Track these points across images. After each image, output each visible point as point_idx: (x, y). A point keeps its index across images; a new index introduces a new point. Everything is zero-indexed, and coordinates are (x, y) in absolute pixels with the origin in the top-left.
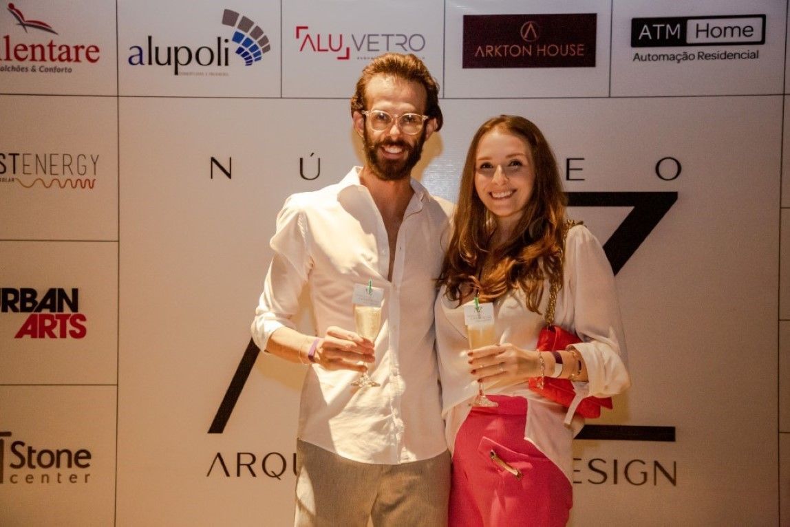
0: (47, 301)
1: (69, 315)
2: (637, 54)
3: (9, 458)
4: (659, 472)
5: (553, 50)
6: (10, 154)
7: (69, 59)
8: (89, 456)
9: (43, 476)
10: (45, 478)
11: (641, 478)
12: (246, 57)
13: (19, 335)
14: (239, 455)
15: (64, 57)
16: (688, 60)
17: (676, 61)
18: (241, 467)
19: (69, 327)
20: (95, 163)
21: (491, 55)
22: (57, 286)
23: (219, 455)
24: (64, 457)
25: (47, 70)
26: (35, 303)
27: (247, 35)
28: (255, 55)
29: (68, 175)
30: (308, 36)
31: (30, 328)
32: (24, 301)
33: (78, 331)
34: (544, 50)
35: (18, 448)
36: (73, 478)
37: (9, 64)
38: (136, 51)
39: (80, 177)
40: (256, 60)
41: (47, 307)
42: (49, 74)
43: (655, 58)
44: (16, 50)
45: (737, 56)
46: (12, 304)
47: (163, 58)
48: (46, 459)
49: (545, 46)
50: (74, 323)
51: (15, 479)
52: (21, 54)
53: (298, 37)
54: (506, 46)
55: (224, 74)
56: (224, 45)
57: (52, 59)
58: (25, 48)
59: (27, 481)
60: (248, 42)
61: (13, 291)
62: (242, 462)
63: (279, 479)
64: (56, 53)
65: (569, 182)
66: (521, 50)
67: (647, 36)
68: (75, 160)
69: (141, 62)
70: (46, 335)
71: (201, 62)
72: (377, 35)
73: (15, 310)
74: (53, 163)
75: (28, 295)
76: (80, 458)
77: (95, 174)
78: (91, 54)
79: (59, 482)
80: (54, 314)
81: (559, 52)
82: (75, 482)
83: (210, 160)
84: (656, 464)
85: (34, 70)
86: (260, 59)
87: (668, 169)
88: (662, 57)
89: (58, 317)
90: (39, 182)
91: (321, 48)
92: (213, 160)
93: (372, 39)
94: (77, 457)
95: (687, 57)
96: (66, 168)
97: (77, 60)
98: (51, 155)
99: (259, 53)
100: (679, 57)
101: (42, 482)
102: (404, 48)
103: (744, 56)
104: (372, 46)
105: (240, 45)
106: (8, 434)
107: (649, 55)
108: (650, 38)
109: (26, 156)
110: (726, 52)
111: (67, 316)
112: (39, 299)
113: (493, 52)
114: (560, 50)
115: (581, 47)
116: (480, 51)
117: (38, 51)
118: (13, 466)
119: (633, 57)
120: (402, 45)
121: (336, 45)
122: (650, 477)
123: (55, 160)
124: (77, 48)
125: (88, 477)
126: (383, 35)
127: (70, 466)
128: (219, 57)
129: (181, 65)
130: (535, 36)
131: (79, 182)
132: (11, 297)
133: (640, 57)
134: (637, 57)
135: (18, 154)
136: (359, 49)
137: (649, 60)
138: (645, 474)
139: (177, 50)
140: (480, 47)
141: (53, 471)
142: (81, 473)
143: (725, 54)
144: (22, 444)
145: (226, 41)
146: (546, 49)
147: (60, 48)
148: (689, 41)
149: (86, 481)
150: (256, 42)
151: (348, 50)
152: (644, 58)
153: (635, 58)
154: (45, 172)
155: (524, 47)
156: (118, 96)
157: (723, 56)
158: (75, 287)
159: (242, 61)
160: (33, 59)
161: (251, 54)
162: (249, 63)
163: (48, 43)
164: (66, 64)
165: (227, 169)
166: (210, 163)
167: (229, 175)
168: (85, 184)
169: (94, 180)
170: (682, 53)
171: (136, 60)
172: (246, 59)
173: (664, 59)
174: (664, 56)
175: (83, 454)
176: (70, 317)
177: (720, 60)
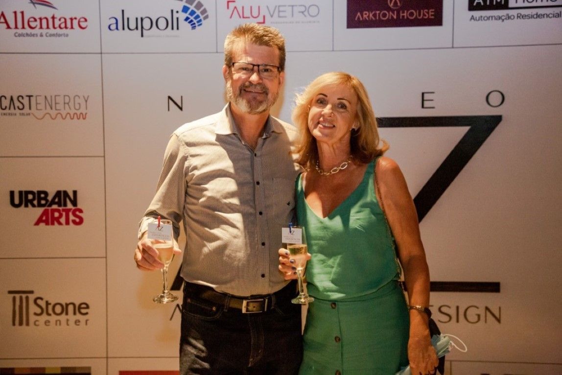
0: (55, 199)
1: (71, 209)
2: (473, 16)
3: (33, 309)
4: (488, 314)
5: (412, 14)
6: (27, 96)
7: (66, 27)
8: (88, 307)
9: (56, 321)
10: (58, 322)
11: (476, 318)
12: (192, 23)
13: (37, 223)
15: (63, 25)
16: (510, 20)
17: (501, 20)
19: (72, 217)
20: (86, 101)
21: (367, 19)
22: (62, 188)
23: (178, 306)
24: (71, 308)
25: (51, 35)
26: (47, 201)
27: (192, 8)
28: (198, 22)
29: (67, 110)
30: (235, 8)
31: (44, 218)
32: (40, 199)
33: (77, 220)
34: (405, 14)
35: (39, 302)
36: (77, 322)
37: (24, 31)
38: (114, 21)
39: (76, 111)
40: (199, 25)
41: (56, 203)
42: (53, 38)
43: (486, 18)
44: (29, 21)
45: (545, 16)
46: (31, 201)
47: (133, 25)
48: (58, 309)
49: (406, 11)
50: (75, 215)
51: (37, 323)
52: (33, 24)
53: (228, 8)
54: (378, 12)
55: (176, 36)
56: (175, 15)
57: (54, 28)
58: (35, 20)
59: (46, 325)
60: (193, 13)
61: (32, 193)
64: (57, 23)
65: (423, 109)
66: (389, 15)
67: (480, 3)
68: (72, 100)
69: (117, 28)
70: (56, 223)
71: (159, 27)
72: (285, 6)
73: (34, 206)
74: (57, 102)
75: (43, 196)
76: (82, 308)
77: (86, 109)
78: (81, 23)
79: (68, 325)
80: (61, 208)
81: (416, 16)
82: (79, 325)
83: (167, 98)
84: (487, 309)
85: (41, 35)
86: (201, 24)
89: (63, 210)
90: (48, 115)
91: (245, 16)
92: (169, 98)
93: (281, 9)
94: (80, 308)
95: (509, 17)
96: (66, 105)
97: (72, 28)
98: (55, 96)
99: (200, 21)
100: (503, 18)
101: (56, 325)
102: (304, 15)
103: (551, 16)
104: (281, 14)
105: (187, 15)
106: (32, 292)
107: (481, 17)
108: (482, 4)
109: (38, 98)
110: (537, 13)
111: (70, 210)
112: (50, 198)
113: (369, 16)
114: (416, 14)
115: (432, 12)
116: (359, 16)
117: (44, 22)
118: (36, 314)
119: (470, 18)
120: (303, 12)
121: (255, 13)
122: (482, 318)
123: (59, 99)
124: (72, 19)
125: (88, 322)
126: (289, 6)
127: (75, 313)
128: (172, 23)
129: (146, 30)
130: (399, 4)
131: (75, 115)
132: (30, 197)
133: (475, 17)
134: (472, 18)
135: (32, 96)
136: (272, 16)
137: (481, 20)
138: (479, 316)
139: (142, 20)
140: (359, 14)
141: (63, 317)
142: (82, 318)
143: (537, 14)
144: (41, 299)
145: (177, 12)
146: (407, 13)
147: (60, 20)
148: (510, 5)
149: (86, 324)
150: (198, 12)
151: (264, 17)
152: (477, 19)
153: (471, 19)
154: (51, 108)
155: (390, 13)
156: (101, 53)
157: (535, 16)
158: (75, 189)
159: (189, 26)
160: (41, 28)
161: (195, 21)
162: (194, 27)
163: (52, 16)
164: (64, 31)
165: (180, 104)
166: (167, 100)
167: (181, 109)
168: (80, 116)
169: (86, 114)
170: (505, 15)
171: (113, 27)
172: (192, 25)
173: (492, 19)
174: (492, 17)
175: (83, 306)
176: (72, 210)
177: (533, 19)
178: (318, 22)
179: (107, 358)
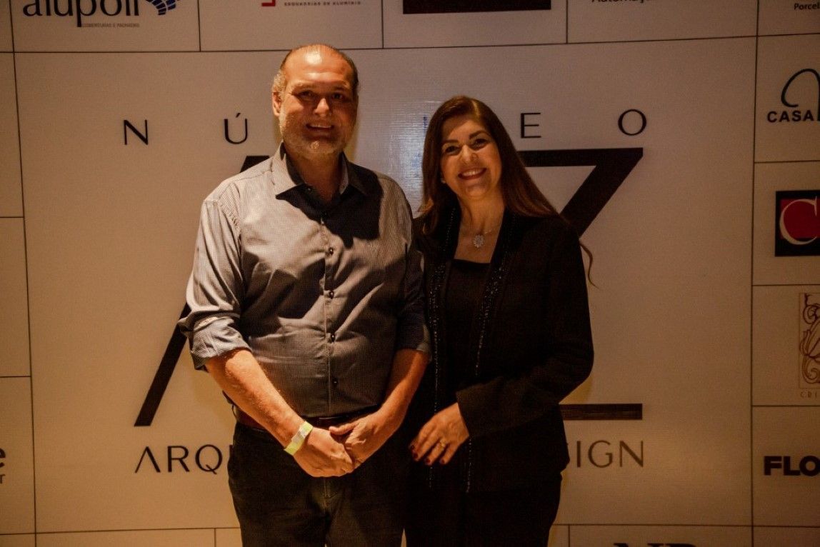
4: (625, 452)
8: (3, 454)
11: (606, 461)
12: (158, 5)
14: (170, 448)
18: (173, 462)
23: (147, 450)
28: (169, 2)
40: (170, 8)
47: (63, 7)
55: (135, 25)
62: (173, 456)
63: (215, 473)
65: (523, 139)
69: (38, 12)
83: (123, 123)
84: (623, 444)
86: (174, 7)
87: (632, 123)
92: (126, 123)
122: (616, 459)
125: (4, 479)
128: (128, 5)
137: (609, 1)
138: (610, 456)
149: (1, 482)
156: (14, 52)
159: (154, 9)
161: (164, 1)
162: (162, 12)
165: (143, 133)
166: (123, 127)
167: (145, 140)
171: (32, 10)
172: (158, 7)
178: (359, 3)
179: (36, 533)
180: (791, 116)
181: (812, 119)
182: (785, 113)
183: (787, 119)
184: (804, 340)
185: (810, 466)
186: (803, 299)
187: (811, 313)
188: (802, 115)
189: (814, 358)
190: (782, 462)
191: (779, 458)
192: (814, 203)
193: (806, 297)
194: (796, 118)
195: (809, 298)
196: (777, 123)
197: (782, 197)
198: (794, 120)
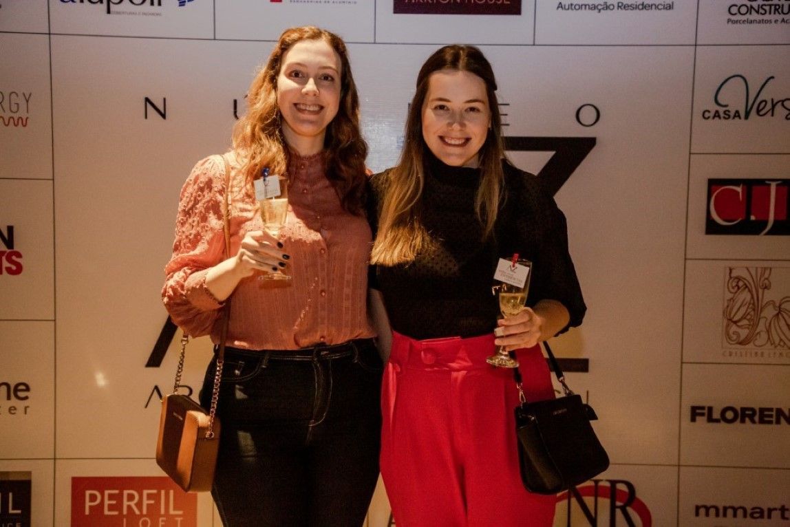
1: (5, 252)
2: (561, 3)
8: (28, 389)
16: (608, 11)
17: (596, 11)
19: (5, 264)
20: (27, 101)
21: (421, 2)
23: (156, 388)
24: (3, 390)
33: (14, 268)
36: (12, 410)
39: (12, 115)
40: (190, 1)
43: (577, 7)
45: (654, 7)
50: (9, 260)
55: (157, 14)
68: (7, 98)
69: (72, 0)
71: (133, 1)
76: (19, 390)
77: (28, 112)
82: (14, 413)
83: (144, 101)
87: (588, 115)
88: (583, 7)
92: (147, 100)
94: (16, 390)
95: (607, 7)
100: (600, 7)
103: (660, 7)
107: (572, 5)
110: (643, 3)
111: (2, 253)
119: (557, 6)
125: (28, 410)
127: (9, 398)
129: (114, 3)
131: (11, 120)
133: (563, 6)
134: (560, 6)
137: (572, 9)
142: (20, 405)
143: (643, 4)
149: (26, 413)
152: (567, 7)
153: (558, 7)
156: (50, 34)
157: (641, 7)
158: (11, 224)
159: (176, 1)
162: (182, 4)
165: (162, 109)
166: (144, 103)
167: (164, 116)
168: (18, 122)
169: (27, 118)
170: (602, 4)
172: (179, 0)
173: (585, 8)
174: (586, 6)
175: (22, 387)
176: (6, 254)
177: (638, 10)
178: (355, 3)
179: (55, 459)
180: (722, 115)
181: (740, 118)
182: (717, 112)
183: (719, 117)
184: (728, 306)
185: (730, 415)
186: (728, 271)
187: (734, 284)
188: (732, 114)
189: (735, 322)
190: (706, 411)
191: (703, 408)
192: (739, 189)
193: (731, 270)
194: (727, 117)
195: (734, 271)
196: (710, 120)
197: (713, 184)
198: (724, 118)
